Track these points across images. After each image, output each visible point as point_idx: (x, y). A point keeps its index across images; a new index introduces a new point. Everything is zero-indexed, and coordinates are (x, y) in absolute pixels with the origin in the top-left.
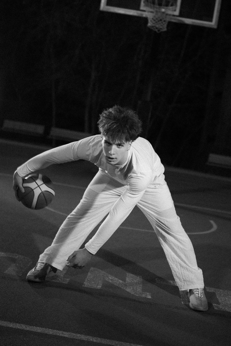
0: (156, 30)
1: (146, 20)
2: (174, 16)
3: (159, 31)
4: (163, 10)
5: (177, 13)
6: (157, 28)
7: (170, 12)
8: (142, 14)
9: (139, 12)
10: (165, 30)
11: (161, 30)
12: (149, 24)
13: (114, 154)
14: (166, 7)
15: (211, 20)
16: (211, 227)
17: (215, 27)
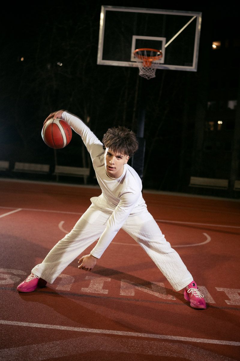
0: (147, 77)
1: (137, 69)
2: (160, 64)
3: (149, 78)
4: (151, 60)
5: (162, 61)
6: (147, 76)
7: (157, 61)
8: (133, 65)
9: (130, 63)
10: (154, 76)
11: (151, 77)
12: (141, 73)
13: (114, 164)
14: (153, 57)
15: (191, 65)
16: (206, 239)
17: (195, 70)
